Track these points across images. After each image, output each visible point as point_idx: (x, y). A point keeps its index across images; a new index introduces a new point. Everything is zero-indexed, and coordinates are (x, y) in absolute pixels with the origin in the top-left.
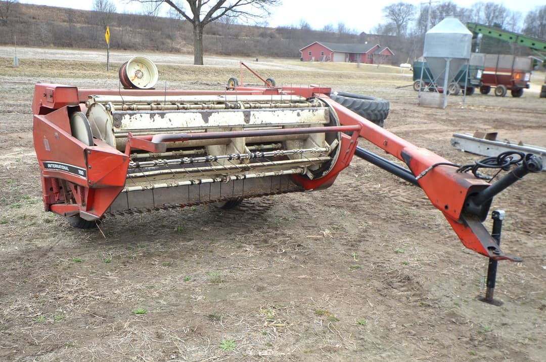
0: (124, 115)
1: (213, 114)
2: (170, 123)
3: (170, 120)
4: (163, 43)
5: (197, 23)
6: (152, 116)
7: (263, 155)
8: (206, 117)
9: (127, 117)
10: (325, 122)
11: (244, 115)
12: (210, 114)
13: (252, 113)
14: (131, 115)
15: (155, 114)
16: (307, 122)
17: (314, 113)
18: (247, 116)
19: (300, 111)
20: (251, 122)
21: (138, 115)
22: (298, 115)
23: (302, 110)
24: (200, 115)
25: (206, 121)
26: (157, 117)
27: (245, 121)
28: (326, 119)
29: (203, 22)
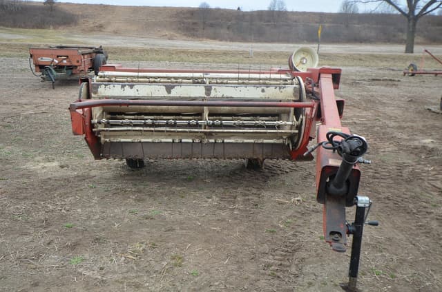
0: (100, 85)
1: (176, 87)
2: (137, 93)
3: (138, 91)
4: (394, 36)
5: (411, 16)
6: (123, 87)
7: (221, 123)
8: (169, 89)
9: (103, 86)
10: (294, 99)
11: (206, 89)
12: (173, 87)
13: (213, 88)
14: (106, 85)
15: (125, 85)
16: (272, 97)
17: (282, 90)
18: (208, 90)
19: (265, 88)
20: (211, 96)
21: (112, 86)
22: (263, 91)
23: (267, 87)
24: (164, 87)
25: (169, 92)
26: (127, 88)
27: (206, 94)
28: (295, 96)
29: (417, 16)
